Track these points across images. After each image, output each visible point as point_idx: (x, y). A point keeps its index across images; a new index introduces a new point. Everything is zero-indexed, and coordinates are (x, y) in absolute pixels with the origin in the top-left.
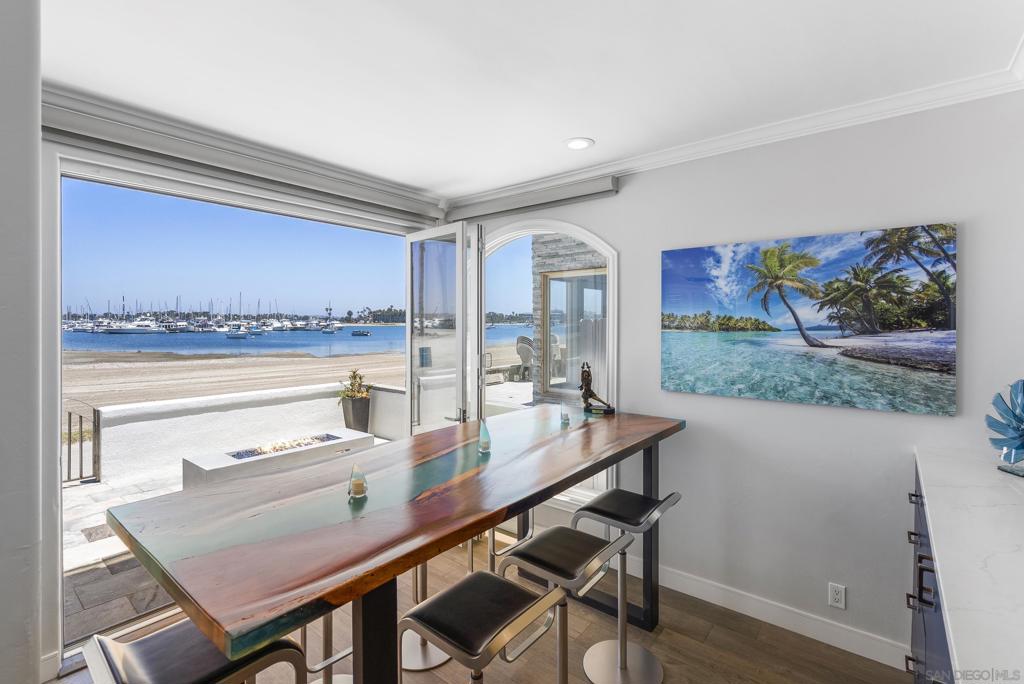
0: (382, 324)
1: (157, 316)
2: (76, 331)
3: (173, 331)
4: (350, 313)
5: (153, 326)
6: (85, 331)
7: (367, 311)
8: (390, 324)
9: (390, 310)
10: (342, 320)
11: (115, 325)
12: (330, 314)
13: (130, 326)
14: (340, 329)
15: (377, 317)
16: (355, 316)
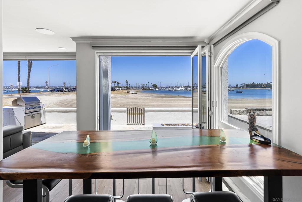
0: (250, 89)
1: (184, 87)
2: (170, 90)
3: (187, 91)
4: (237, 85)
5: (183, 89)
6: (171, 90)
7: (244, 84)
8: (253, 89)
9: (253, 84)
10: (235, 87)
11: (176, 89)
12: (230, 86)
13: (179, 89)
14: (233, 90)
15: (248, 86)
16: (239, 86)
